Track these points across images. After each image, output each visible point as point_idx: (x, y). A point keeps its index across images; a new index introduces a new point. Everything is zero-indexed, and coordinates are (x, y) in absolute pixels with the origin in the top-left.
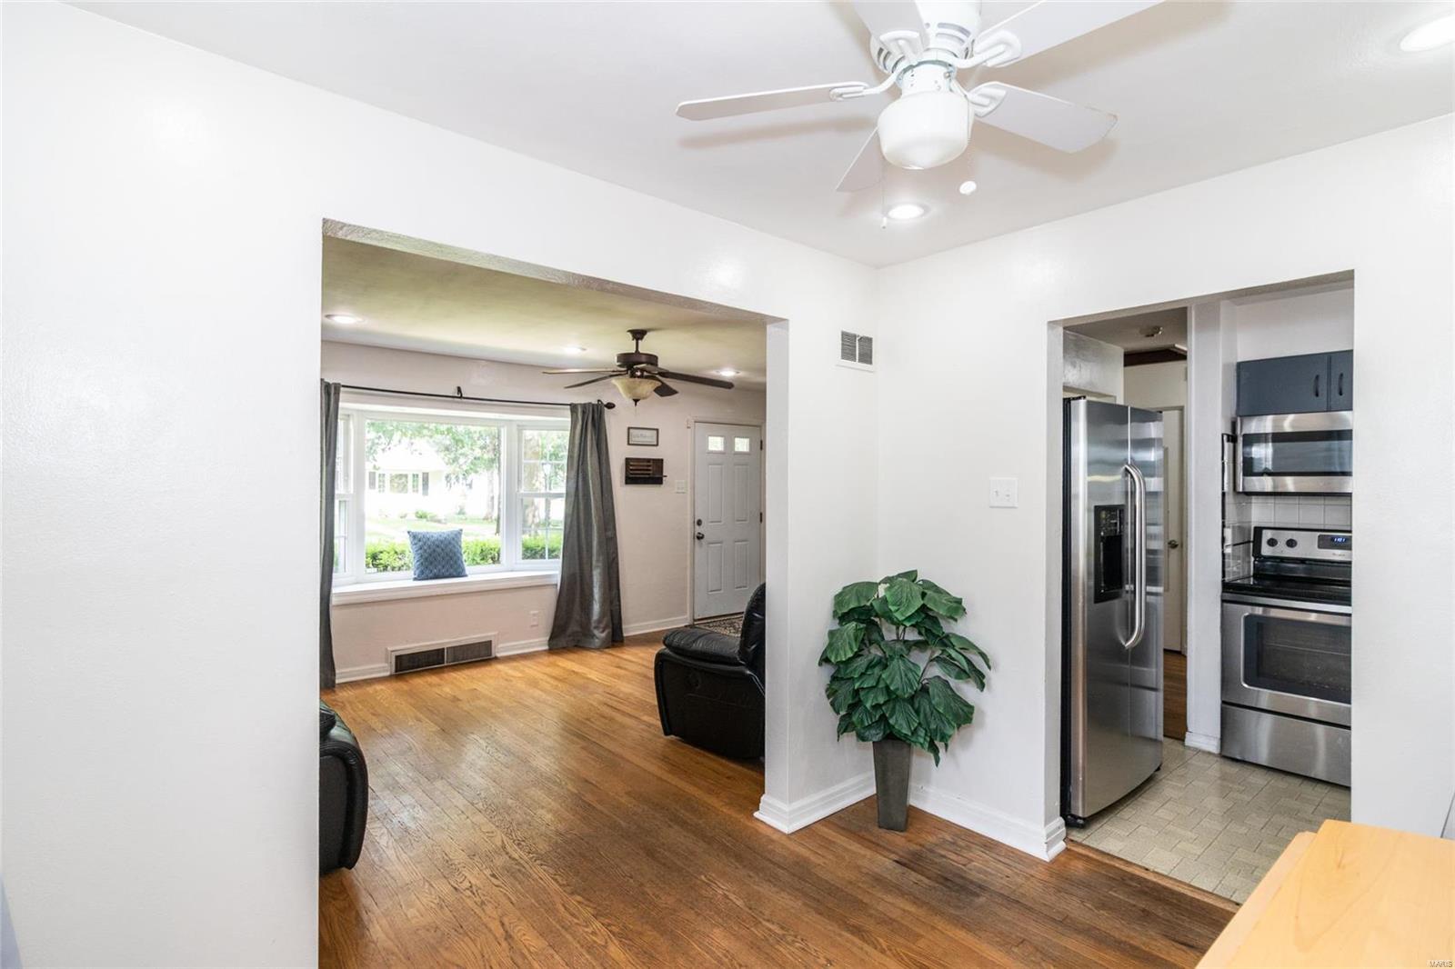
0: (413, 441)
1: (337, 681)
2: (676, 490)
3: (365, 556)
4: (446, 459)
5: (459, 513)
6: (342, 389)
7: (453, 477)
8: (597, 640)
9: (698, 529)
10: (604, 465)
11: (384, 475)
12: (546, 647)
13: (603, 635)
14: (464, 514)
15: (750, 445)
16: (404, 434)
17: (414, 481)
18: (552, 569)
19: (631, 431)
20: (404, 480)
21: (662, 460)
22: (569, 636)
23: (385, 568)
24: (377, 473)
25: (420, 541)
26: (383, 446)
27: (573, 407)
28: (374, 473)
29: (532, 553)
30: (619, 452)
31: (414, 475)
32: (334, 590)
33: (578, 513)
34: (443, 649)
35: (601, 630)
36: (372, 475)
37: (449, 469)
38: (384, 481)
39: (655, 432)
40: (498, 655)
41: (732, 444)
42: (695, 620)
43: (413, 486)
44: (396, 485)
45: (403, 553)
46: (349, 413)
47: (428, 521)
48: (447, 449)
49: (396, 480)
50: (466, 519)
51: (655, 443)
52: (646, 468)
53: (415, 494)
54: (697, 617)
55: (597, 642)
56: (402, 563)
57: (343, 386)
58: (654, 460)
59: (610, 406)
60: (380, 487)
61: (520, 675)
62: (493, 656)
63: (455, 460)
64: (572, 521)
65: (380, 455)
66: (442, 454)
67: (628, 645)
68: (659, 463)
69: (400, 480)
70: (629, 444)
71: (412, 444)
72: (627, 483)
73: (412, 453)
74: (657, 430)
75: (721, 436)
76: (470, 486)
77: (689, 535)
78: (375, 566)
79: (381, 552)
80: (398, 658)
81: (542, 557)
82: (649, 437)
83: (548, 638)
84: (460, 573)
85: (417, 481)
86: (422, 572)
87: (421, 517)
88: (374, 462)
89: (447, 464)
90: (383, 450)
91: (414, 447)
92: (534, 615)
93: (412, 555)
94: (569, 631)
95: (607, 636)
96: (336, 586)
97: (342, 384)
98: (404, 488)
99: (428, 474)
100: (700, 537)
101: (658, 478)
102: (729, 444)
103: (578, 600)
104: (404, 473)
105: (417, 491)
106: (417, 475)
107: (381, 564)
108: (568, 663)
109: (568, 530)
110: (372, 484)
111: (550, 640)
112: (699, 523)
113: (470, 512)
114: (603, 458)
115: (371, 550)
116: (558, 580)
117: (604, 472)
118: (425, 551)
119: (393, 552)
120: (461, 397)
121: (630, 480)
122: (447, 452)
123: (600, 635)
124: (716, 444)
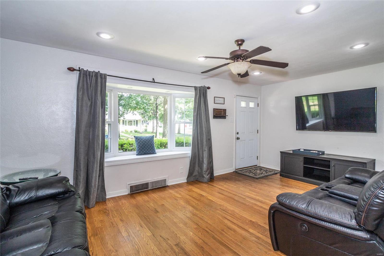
0: (134, 111)
1: (107, 197)
2: (230, 121)
3: (118, 145)
4: (142, 117)
5: (145, 131)
6: (107, 77)
7: (144, 121)
8: (205, 179)
9: (238, 136)
10: (207, 111)
11: (126, 121)
12: (186, 181)
13: (208, 177)
14: (146, 131)
15: (255, 105)
16: (131, 110)
17: (134, 122)
18: (188, 151)
19: (215, 98)
20: (131, 122)
21: (226, 109)
22: (194, 176)
23: (126, 150)
24: (125, 120)
25: (139, 140)
26: (126, 113)
27: (196, 88)
28: (124, 120)
29: (179, 144)
30: (211, 106)
31: (134, 121)
32: (106, 160)
33: (197, 130)
34: (148, 183)
35: (207, 175)
36: (123, 121)
37: (142, 119)
38: (126, 123)
39: (224, 99)
40: (169, 185)
41: (249, 105)
42: (236, 169)
43: (134, 124)
44: (129, 124)
45: (132, 144)
46: (111, 89)
47: (137, 133)
48: (142, 114)
49: (129, 122)
50: (147, 133)
51: (223, 103)
52: (220, 112)
53: (134, 126)
54: (236, 168)
55: (205, 180)
56: (132, 148)
57: (108, 75)
58: (223, 109)
59: (209, 88)
60: (125, 124)
61: (180, 196)
62: (167, 185)
63: (144, 117)
64: (195, 132)
65: (125, 115)
66: (141, 115)
67: (216, 181)
68: (225, 110)
69: (130, 122)
70: (214, 103)
71: (133, 112)
72: (214, 118)
73: (133, 115)
74: (224, 98)
75: (245, 101)
76: (148, 124)
77: (235, 138)
78: (122, 149)
79: (124, 144)
80: (131, 187)
81: (183, 146)
82: (221, 101)
83: (186, 178)
84: (154, 153)
85: (135, 123)
86: (140, 152)
87: (136, 132)
88: (124, 117)
89: (142, 118)
90: (126, 114)
91: (134, 113)
92: (181, 169)
93: (136, 145)
94: (194, 174)
95: (209, 177)
96: (106, 158)
97: (107, 74)
98: (131, 124)
99: (137, 120)
100: (238, 139)
101: (225, 116)
102: (248, 104)
103: (197, 163)
104: (131, 120)
105: (135, 125)
106: (135, 121)
107: (124, 149)
108: (196, 190)
109: (194, 136)
110: (123, 123)
111: (187, 178)
112: (238, 133)
113: (148, 130)
114: (207, 108)
115: (121, 143)
116: (190, 155)
117: (207, 114)
118: (141, 144)
119: (128, 144)
120: (154, 82)
121: (215, 117)
122: (142, 115)
123: (207, 177)
124: (243, 104)
